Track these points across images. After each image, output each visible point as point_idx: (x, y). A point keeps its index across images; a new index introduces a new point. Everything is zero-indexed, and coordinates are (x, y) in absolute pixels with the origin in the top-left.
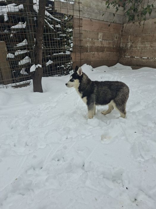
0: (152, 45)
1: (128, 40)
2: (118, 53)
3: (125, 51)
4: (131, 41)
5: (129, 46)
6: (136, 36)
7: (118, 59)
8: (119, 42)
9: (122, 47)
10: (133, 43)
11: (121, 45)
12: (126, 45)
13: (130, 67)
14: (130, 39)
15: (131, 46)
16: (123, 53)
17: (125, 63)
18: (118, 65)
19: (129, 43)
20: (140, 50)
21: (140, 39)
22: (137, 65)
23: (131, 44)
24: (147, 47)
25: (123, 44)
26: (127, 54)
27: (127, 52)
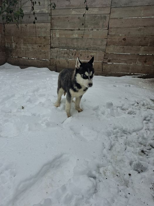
0: (33, 47)
1: (11, 40)
2: (5, 53)
3: (11, 52)
4: (15, 41)
5: (14, 46)
6: (19, 38)
7: (6, 58)
8: (3, 41)
9: (8, 47)
10: (17, 44)
11: (6, 45)
12: (11, 45)
13: (18, 67)
14: (14, 40)
15: (16, 47)
16: (9, 53)
17: (13, 63)
18: (7, 65)
19: (14, 44)
20: (24, 51)
21: (22, 41)
22: (25, 65)
23: (15, 44)
24: (29, 48)
25: (7, 44)
26: (14, 54)
27: (14, 53)
